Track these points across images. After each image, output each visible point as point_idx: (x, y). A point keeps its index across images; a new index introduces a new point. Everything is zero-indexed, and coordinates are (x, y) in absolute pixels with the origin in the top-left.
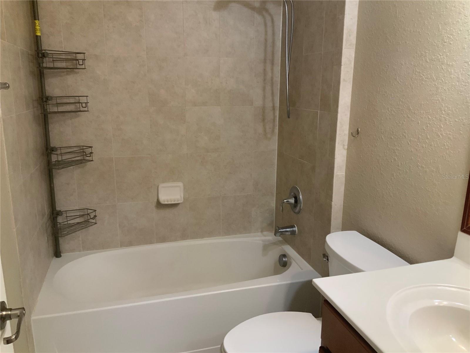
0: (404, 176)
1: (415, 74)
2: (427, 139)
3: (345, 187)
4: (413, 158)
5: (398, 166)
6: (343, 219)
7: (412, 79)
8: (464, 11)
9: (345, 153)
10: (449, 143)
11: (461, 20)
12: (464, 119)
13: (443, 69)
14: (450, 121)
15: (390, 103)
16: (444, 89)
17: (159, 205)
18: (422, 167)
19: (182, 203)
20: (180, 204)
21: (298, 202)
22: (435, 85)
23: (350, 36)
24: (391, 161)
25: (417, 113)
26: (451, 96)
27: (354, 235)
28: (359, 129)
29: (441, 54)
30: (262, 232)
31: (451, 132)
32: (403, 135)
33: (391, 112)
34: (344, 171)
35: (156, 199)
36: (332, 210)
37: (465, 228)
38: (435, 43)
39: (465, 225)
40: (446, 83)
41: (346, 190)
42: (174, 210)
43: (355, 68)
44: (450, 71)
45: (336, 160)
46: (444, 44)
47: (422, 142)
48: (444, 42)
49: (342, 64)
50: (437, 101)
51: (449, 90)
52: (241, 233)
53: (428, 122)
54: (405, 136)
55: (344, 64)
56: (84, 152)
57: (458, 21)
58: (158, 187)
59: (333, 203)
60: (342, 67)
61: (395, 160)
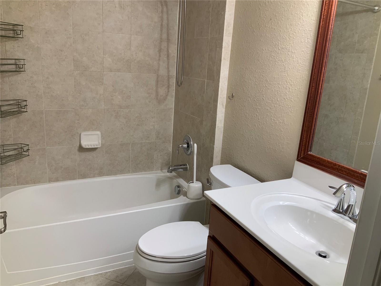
0: (263, 127)
1: (271, 57)
2: (278, 101)
3: (223, 135)
4: (268, 114)
5: (259, 119)
6: (221, 157)
7: (269, 61)
8: (302, 17)
9: (224, 110)
10: (291, 104)
11: (301, 23)
12: (300, 88)
13: (289, 55)
14: (292, 90)
15: (255, 76)
16: (289, 68)
17: (81, 149)
18: (274, 120)
19: (99, 148)
20: (98, 148)
21: (190, 146)
22: (284, 65)
23: (229, 27)
24: (254, 116)
25: (272, 84)
26: (293, 73)
27: (229, 167)
28: (234, 94)
29: (288, 45)
30: (161, 170)
31: (293, 97)
32: (262, 98)
33: (255, 83)
34: (223, 124)
35: (79, 144)
36: (214, 151)
37: (299, 159)
38: (284, 37)
39: (299, 157)
40: (290, 64)
41: (224, 137)
42: (93, 154)
43: (232, 50)
44: (293, 56)
45: (217, 115)
46: (290, 38)
47: (274, 103)
48: (290, 37)
49: (223, 47)
50: (285, 76)
51: (292, 69)
52: (145, 171)
53: (278, 90)
54: (264, 99)
55: (224, 48)
56: (20, 105)
57: (299, 24)
58: (80, 135)
59: (215, 146)
60: (223, 49)
61: (257, 115)
